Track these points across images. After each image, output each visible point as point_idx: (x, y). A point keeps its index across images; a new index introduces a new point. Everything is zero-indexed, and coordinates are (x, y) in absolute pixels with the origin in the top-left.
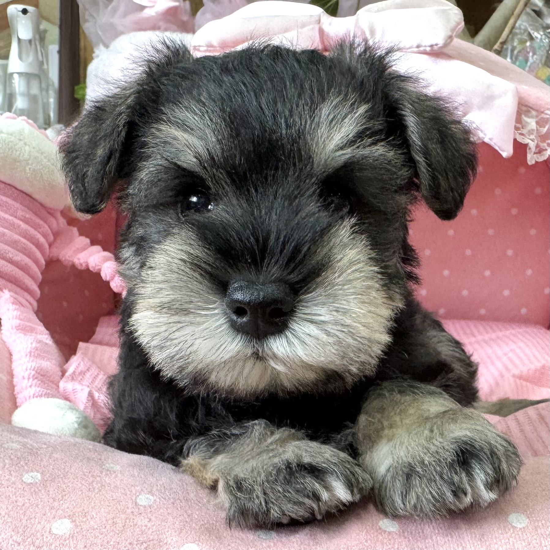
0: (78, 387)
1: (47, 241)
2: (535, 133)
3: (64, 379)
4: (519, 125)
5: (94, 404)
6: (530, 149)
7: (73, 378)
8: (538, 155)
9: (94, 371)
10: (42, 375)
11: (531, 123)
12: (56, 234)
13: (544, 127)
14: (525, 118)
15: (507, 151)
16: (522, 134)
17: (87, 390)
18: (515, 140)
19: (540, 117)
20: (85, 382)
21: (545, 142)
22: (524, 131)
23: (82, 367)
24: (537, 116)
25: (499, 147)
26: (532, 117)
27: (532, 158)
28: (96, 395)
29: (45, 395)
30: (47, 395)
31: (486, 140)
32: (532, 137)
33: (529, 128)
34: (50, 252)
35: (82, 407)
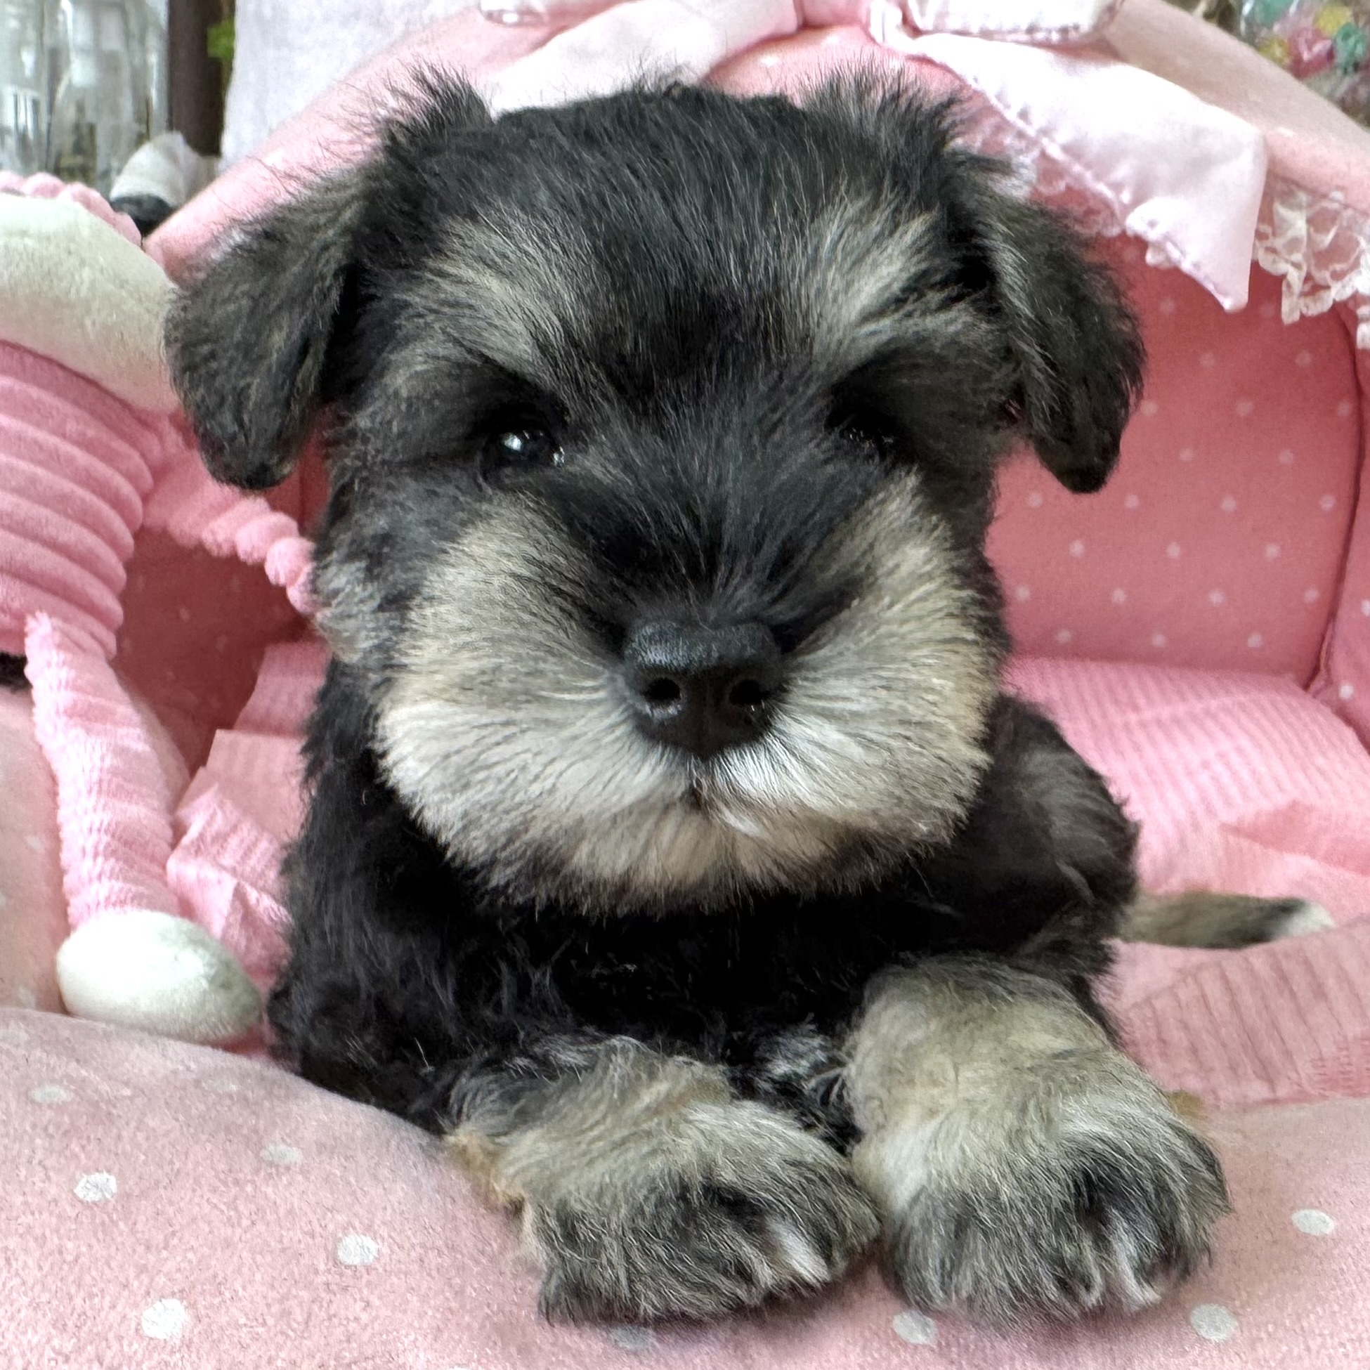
0: (211, 874)
1: (137, 488)
2: (1304, 248)
3: (178, 852)
4: (1266, 229)
5: (247, 915)
6: (1289, 286)
7: (198, 849)
8: (1309, 300)
9: (247, 831)
10: (126, 843)
11: (1297, 222)
12: (161, 472)
13: (1328, 231)
14: (1281, 211)
15: (1232, 296)
16: (1273, 250)
17: (230, 883)
18: (1255, 266)
19: (1317, 207)
20: (227, 860)
21: (1326, 268)
22: (1279, 243)
23: (219, 823)
24: (1310, 206)
25: (1216, 286)
26: (1299, 207)
27: (1291, 311)
28: (253, 895)
29: (133, 899)
30: (139, 900)
31: (1186, 266)
32: (1297, 257)
33: (1290, 234)
34: (146, 514)
35: (217, 926)
